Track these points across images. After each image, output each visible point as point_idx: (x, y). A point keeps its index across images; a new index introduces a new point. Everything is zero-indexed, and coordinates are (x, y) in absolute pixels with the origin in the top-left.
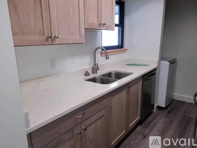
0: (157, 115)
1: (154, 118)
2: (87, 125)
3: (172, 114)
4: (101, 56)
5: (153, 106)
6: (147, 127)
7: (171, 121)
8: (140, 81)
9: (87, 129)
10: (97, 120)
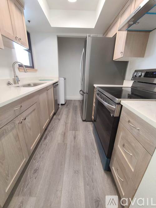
0: (62, 108)
1: (61, 110)
2: (25, 116)
3: (68, 106)
4: (19, 71)
5: (59, 104)
6: (59, 115)
7: (69, 109)
8: (51, 88)
9: (26, 119)
10: (31, 112)
